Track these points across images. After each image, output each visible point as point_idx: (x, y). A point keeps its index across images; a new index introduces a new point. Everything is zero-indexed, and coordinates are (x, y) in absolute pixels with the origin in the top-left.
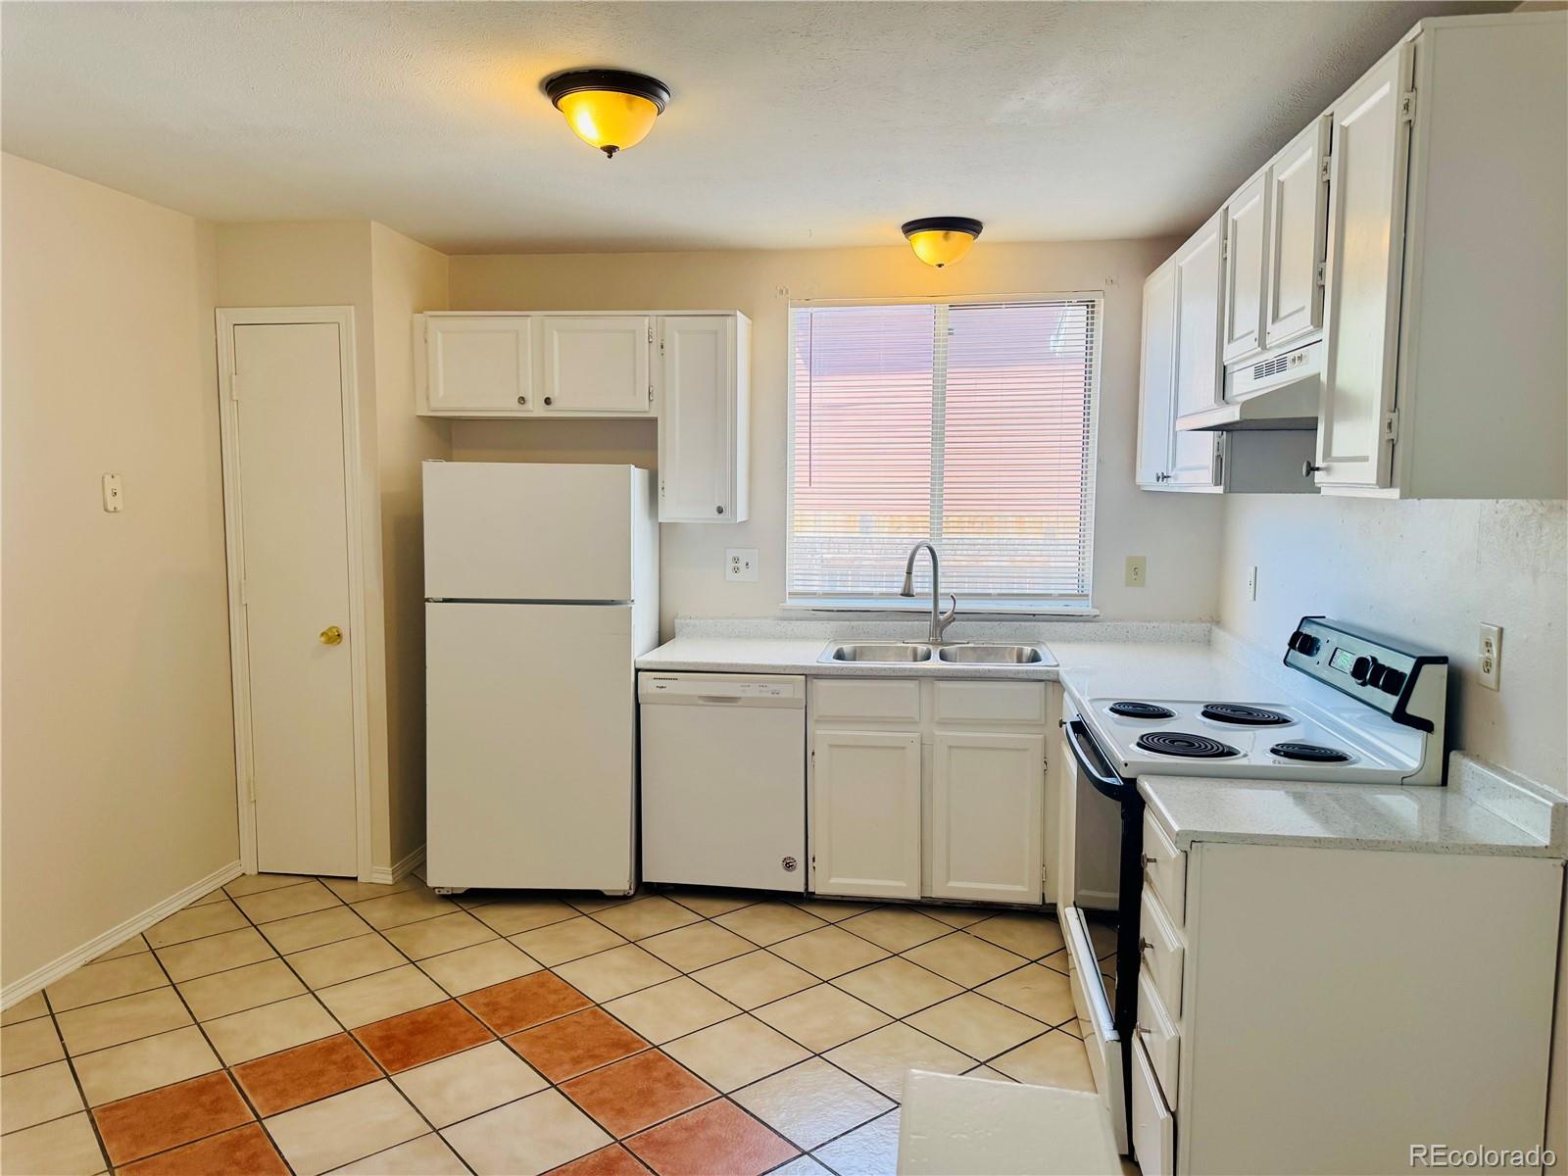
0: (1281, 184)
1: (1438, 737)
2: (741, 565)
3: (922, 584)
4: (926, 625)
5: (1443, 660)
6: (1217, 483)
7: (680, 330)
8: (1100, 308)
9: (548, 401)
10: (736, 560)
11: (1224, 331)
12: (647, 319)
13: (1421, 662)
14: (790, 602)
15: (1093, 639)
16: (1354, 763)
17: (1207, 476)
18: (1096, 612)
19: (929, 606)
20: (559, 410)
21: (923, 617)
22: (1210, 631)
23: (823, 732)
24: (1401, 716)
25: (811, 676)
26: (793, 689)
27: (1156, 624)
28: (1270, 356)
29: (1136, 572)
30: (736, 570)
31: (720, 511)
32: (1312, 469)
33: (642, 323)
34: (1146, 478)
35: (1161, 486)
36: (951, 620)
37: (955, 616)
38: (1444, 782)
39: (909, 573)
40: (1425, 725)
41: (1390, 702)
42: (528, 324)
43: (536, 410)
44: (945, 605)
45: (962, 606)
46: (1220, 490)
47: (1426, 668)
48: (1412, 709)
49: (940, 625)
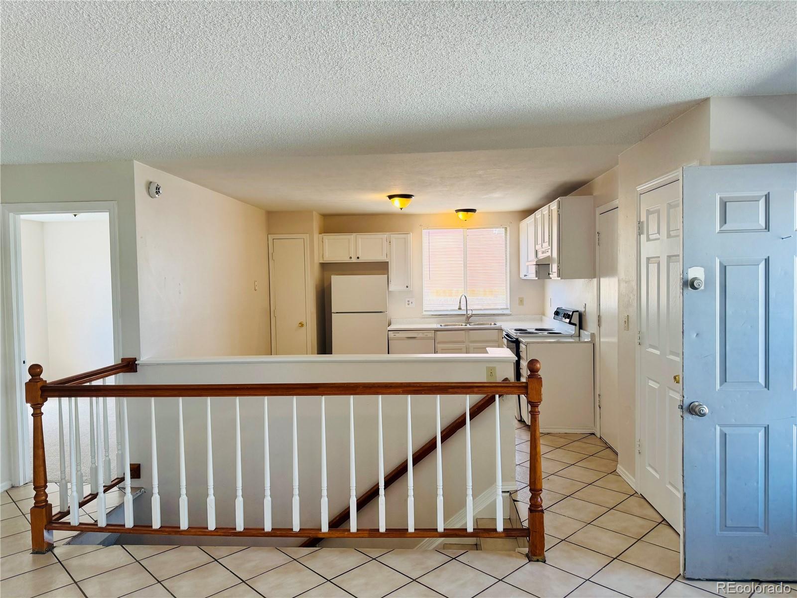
0: (544, 215)
1: (578, 327)
2: (410, 302)
3: (463, 307)
4: (464, 318)
5: (577, 311)
6: (536, 277)
7: (395, 237)
8: (508, 229)
9: (358, 258)
10: (408, 301)
11: (536, 243)
12: (386, 236)
13: (573, 312)
14: (426, 313)
15: (511, 321)
16: (562, 334)
17: (534, 275)
18: (511, 313)
19: (465, 313)
20: (361, 260)
21: (463, 316)
23: (439, 346)
24: (570, 323)
25: (436, 331)
26: (431, 334)
27: (527, 316)
28: (543, 250)
29: (521, 301)
30: (409, 304)
31: (407, 287)
32: (549, 274)
33: (385, 236)
34: (522, 276)
35: (525, 278)
36: (471, 316)
37: (472, 315)
38: (579, 336)
39: (460, 303)
40: (575, 325)
41: (568, 320)
42: (352, 237)
43: (354, 260)
44: (470, 312)
45: (474, 312)
46: (537, 278)
47: (574, 313)
48: (572, 322)
49: (468, 318)
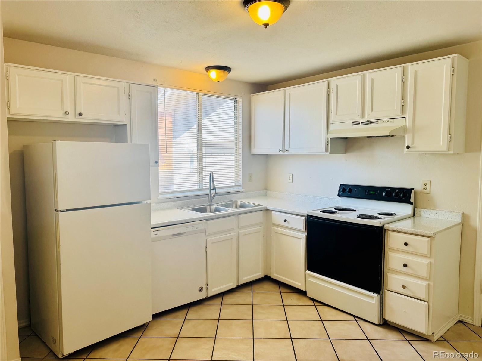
5: (413, 189)
6: (327, 151)
7: (137, 90)
8: (240, 101)
9: (80, 114)
12: (123, 83)
14: (161, 196)
16: (397, 216)
18: (243, 190)
20: (85, 119)
22: (266, 192)
23: (210, 239)
25: (207, 220)
26: (202, 226)
27: (256, 192)
29: (251, 177)
36: (214, 196)
38: (414, 215)
40: (412, 203)
42: (67, 77)
43: (73, 118)
47: (412, 191)
48: (411, 200)
49: (212, 198)
